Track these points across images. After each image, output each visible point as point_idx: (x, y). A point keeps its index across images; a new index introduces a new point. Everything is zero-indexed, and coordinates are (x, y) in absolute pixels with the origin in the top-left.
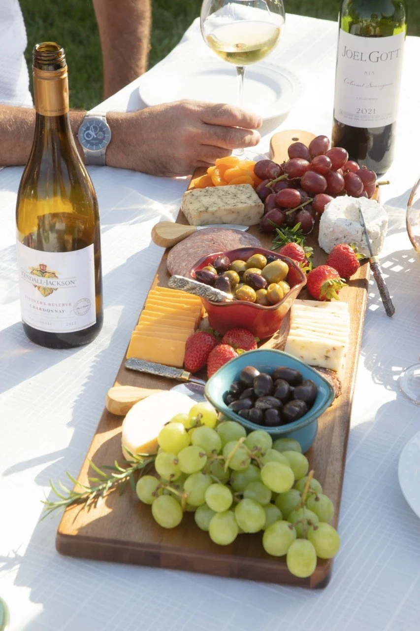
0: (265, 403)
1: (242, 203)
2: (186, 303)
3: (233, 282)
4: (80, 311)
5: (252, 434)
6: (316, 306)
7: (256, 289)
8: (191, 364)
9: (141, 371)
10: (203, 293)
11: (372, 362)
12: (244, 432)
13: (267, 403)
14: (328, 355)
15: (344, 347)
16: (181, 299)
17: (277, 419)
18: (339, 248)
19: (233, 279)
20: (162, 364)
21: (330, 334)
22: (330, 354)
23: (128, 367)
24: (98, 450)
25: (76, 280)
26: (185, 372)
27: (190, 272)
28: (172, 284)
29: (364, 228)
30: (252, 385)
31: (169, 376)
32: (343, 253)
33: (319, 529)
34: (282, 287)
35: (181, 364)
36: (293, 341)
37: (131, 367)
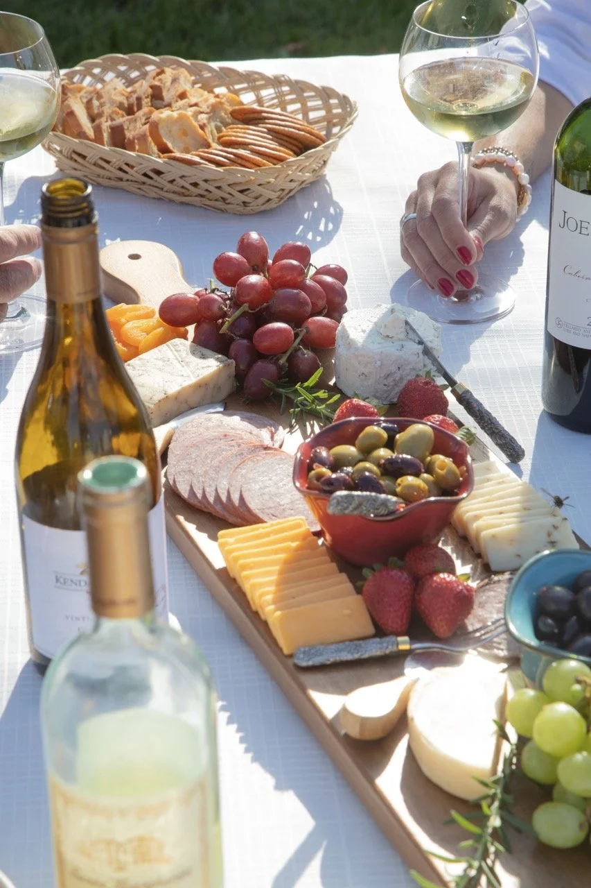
1: (203, 368)
7: (417, 475)
9: (329, 662)
14: (553, 539)
15: (566, 519)
22: (555, 537)
29: (423, 346)
31: (379, 653)
35: (371, 630)
36: (494, 537)
37: (310, 663)
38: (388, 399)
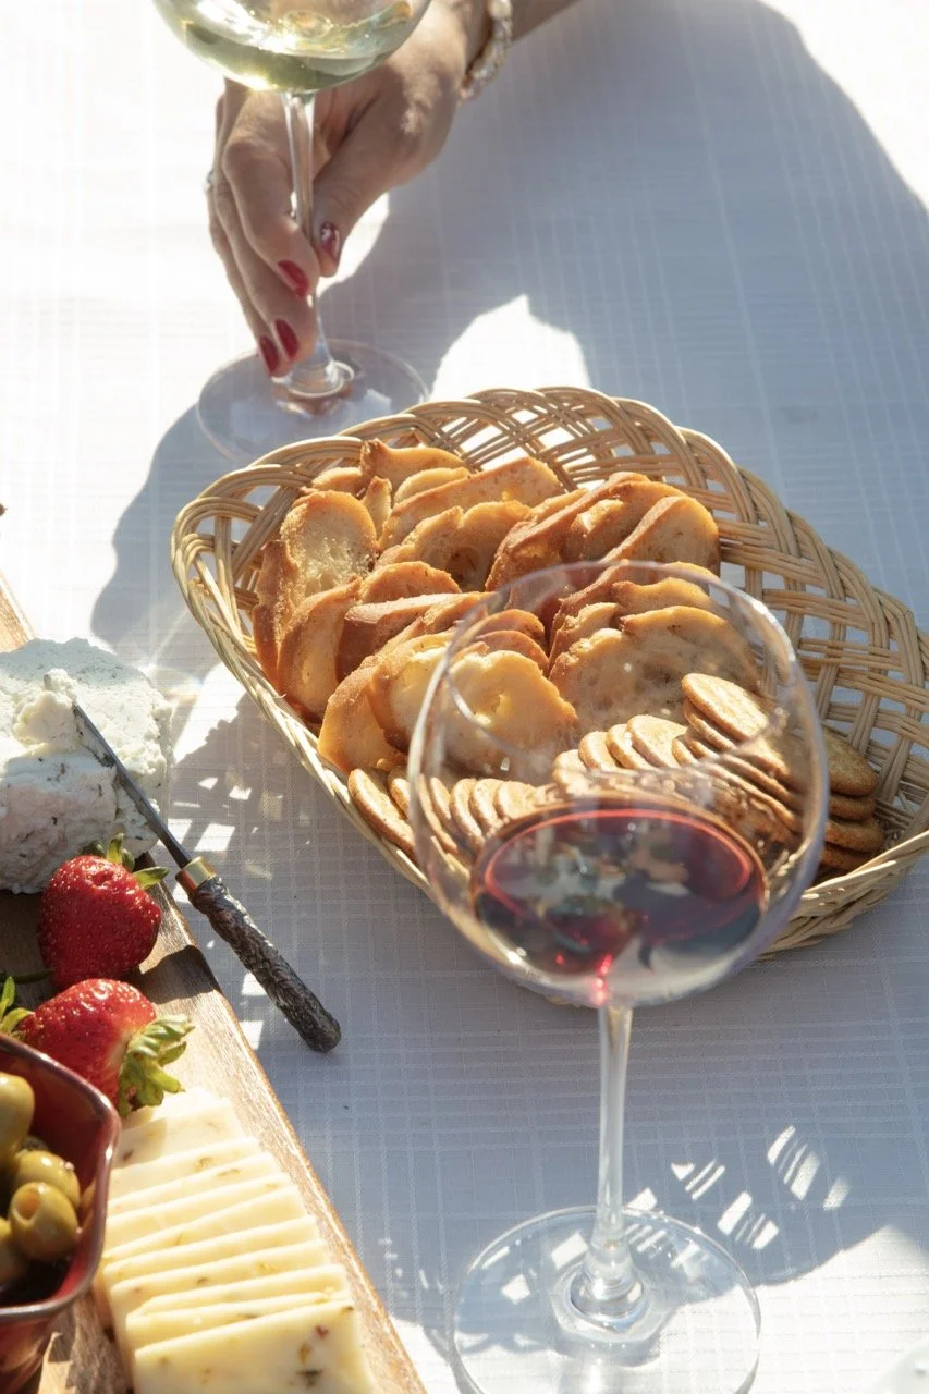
11: (395, 1278)
14: (311, 1365)
15: (350, 1309)
18: (80, 882)
22: (319, 1358)
29: (114, 768)
32: (107, 898)
36: (164, 1362)
38: (36, 882)
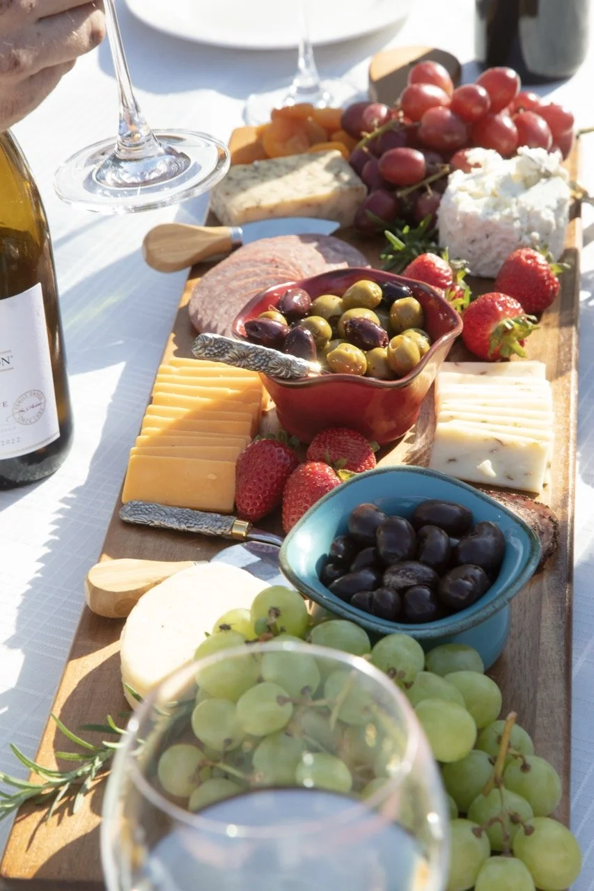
0: (402, 577)
2: (232, 386)
3: (320, 338)
4: (26, 415)
5: (382, 644)
6: (483, 373)
7: (366, 347)
8: (248, 504)
9: (152, 524)
10: (262, 365)
12: (365, 638)
13: (408, 576)
15: (545, 447)
16: (222, 378)
17: (430, 607)
18: (518, 258)
19: (320, 332)
20: (193, 509)
21: (515, 425)
23: (125, 518)
24: (74, 693)
25: (12, 357)
26: (238, 522)
27: (234, 325)
28: (201, 351)
30: (373, 542)
31: (209, 531)
32: (528, 266)
33: (536, 832)
34: (413, 341)
35: (228, 506)
37: (131, 519)
